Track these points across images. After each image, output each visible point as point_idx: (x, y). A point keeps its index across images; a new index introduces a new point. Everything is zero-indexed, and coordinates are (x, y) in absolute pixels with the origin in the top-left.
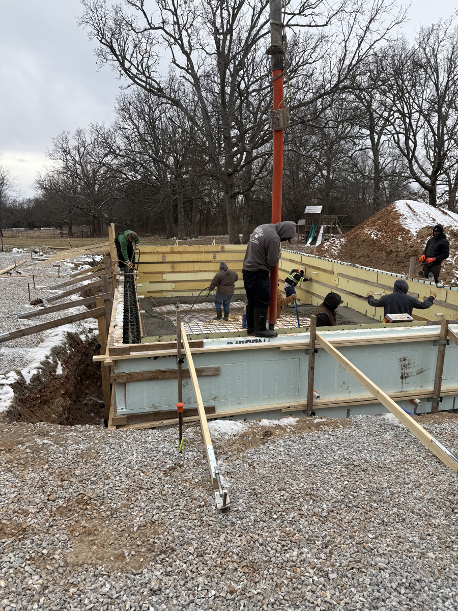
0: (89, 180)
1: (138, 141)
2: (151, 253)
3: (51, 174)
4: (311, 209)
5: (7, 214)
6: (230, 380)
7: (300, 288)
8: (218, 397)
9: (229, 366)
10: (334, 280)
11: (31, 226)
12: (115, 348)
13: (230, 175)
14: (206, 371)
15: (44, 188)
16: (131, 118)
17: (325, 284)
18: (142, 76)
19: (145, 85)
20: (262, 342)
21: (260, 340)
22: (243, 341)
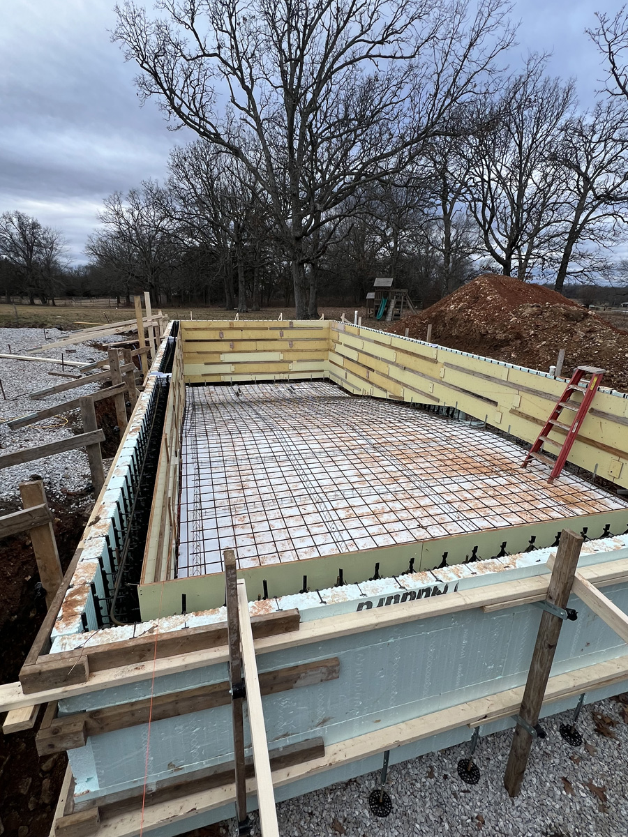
1: (196, 203)
2: (206, 329)
3: (104, 239)
4: (381, 282)
5: (58, 281)
6: (359, 681)
7: (388, 377)
8: (329, 718)
9: (360, 652)
10: (438, 371)
11: (88, 295)
12: (40, 673)
13: (298, 239)
14: (305, 677)
15: (97, 254)
16: (186, 176)
17: (423, 375)
18: (195, 119)
19: (198, 127)
20: (439, 593)
21: (436, 588)
22: (397, 597)
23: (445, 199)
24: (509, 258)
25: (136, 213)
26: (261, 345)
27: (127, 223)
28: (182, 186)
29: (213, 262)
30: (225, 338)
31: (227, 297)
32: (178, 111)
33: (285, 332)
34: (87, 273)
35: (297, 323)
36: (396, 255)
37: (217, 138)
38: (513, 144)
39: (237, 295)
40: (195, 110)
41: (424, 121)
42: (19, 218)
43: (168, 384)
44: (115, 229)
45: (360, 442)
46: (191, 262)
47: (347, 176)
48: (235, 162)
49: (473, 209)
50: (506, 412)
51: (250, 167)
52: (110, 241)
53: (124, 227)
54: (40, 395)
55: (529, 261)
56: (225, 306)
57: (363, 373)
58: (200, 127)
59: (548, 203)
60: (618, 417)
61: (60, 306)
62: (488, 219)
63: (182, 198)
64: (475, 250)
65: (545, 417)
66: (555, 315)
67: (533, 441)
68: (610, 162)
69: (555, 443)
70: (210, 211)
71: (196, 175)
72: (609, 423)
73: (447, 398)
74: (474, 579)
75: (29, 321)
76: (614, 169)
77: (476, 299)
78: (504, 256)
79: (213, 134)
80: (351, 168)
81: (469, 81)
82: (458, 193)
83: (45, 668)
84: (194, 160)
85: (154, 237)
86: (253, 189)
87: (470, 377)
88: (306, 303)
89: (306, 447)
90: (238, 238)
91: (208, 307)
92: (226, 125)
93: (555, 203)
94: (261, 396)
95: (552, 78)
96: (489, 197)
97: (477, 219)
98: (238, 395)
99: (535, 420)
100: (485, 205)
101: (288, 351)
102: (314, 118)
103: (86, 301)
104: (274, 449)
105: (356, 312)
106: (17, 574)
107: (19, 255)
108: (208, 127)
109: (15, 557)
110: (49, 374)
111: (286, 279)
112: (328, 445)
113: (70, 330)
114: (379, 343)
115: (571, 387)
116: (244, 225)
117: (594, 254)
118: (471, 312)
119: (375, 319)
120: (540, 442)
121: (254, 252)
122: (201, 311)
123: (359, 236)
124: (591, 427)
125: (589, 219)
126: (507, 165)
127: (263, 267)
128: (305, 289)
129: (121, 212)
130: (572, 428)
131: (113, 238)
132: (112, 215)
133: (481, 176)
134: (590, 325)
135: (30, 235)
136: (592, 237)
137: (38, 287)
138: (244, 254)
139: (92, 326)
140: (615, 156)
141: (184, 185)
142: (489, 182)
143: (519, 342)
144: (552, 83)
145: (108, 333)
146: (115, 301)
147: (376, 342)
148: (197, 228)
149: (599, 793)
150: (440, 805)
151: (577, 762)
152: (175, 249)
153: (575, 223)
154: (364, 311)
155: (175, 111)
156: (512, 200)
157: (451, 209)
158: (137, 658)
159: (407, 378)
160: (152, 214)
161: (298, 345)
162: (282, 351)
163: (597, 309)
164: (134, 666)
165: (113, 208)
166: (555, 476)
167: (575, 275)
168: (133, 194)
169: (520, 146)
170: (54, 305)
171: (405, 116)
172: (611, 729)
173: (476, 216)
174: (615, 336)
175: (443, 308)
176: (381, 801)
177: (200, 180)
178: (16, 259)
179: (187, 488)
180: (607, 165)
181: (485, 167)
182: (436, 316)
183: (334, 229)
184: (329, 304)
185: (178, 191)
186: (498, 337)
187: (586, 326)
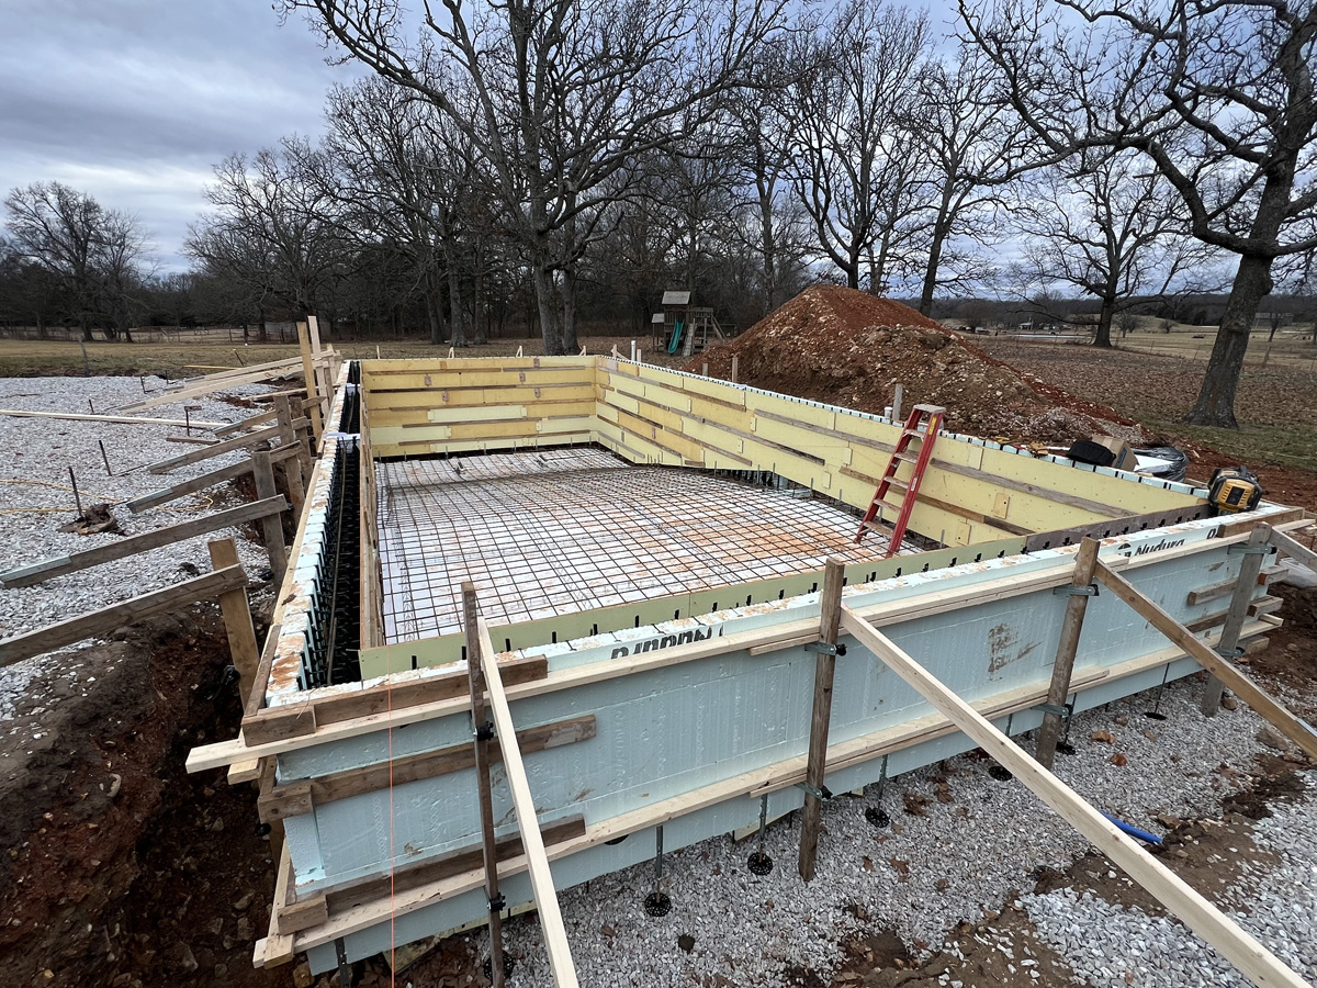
0: (290, 242)
1: (374, 174)
2: (403, 372)
3: (217, 230)
4: (673, 297)
5: (135, 301)
6: (620, 744)
7: (681, 434)
8: (589, 791)
9: (618, 709)
10: (747, 422)
11: (189, 323)
12: (264, 722)
13: (542, 234)
14: (557, 736)
15: (205, 255)
16: (357, 132)
17: (729, 429)
18: (369, 45)
19: (375, 61)
20: (703, 638)
21: (698, 631)
22: (655, 642)
23: (761, 174)
24: (855, 260)
25: (272, 188)
26: (490, 395)
27: (257, 205)
28: (349, 147)
29: (407, 269)
30: (433, 386)
31: (433, 323)
32: (341, 33)
33: (527, 373)
34: (187, 288)
35: (546, 360)
36: (696, 258)
37: (406, 78)
38: (851, 98)
39: (449, 321)
40: (368, 33)
41: (719, 65)
42: (60, 194)
43: (356, 450)
44: (236, 214)
45: (640, 523)
46: (370, 269)
47: (612, 141)
48: (436, 113)
49: (801, 190)
50: (835, 472)
51: (462, 124)
52: (227, 234)
53: (252, 212)
54: (164, 467)
55: (885, 265)
56: (430, 338)
57: (646, 430)
58: (379, 59)
59: (905, 182)
60: (961, 468)
61: (140, 342)
62: (823, 204)
63: (350, 166)
64: (809, 250)
65: (879, 474)
66: (908, 341)
67: (865, 506)
68: (983, 126)
69: (892, 507)
70: (398, 186)
71: (373, 130)
72: (953, 475)
73: (762, 460)
74: (740, 621)
75: (106, 365)
76: (989, 137)
77: (805, 321)
78: (847, 257)
79: (400, 71)
80: (617, 128)
81: (776, 13)
82: (779, 166)
83: (268, 717)
84: (368, 106)
85: (304, 227)
86: (468, 155)
87: (788, 428)
88: (559, 331)
89: (564, 533)
90: (447, 231)
91: (401, 340)
92: (420, 58)
93: (913, 182)
94: (497, 471)
95: (897, 8)
96: (821, 173)
97: (807, 205)
98: (458, 472)
99: (870, 480)
100: (817, 184)
101: (534, 403)
102: (557, 52)
103: (186, 333)
104: (517, 538)
105: (633, 342)
106: (181, 681)
107: (63, 257)
108: (392, 60)
109: (177, 659)
110: (168, 440)
111: (526, 293)
112: (594, 529)
113: (181, 378)
114: (667, 386)
115: (908, 432)
116: (454, 211)
117: (971, 254)
118: (798, 340)
119: (665, 352)
120: (875, 508)
121: (474, 251)
122: (392, 347)
123: (637, 226)
124: (934, 484)
125: (962, 204)
126: (845, 127)
127: (489, 275)
128: (555, 309)
129: (244, 187)
130: (910, 485)
131: (231, 228)
132: (228, 192)
133: (809, 142)
134: (953, 354)
135: (80, 223)
136: (967, 230)
137: (100, 311)
138: (458, 256)
139: (216, 371)
140: (990, 118)
141: (353, 146)
142: (819, 151)
143: (862, 379)
144: (896, 13)
145: (245, 380)
146: (241, 332)
147: (663, 385)
148: (379, 214)
149: (902, 867)
150: (725, 897)
151: (881, 841)
152: (343, 247)
153: (943, 210)
154: (649, 342)
155: (337, 34)
156: (853, 176)
157: (770, 188)
158: (369, 710)
159: (709, 434)
160: (300, 189)
161: (548, 394)
162: (525, 404)
163: (987, 333)
164: (365, 718)
165: (230, 180)
166: (894, 549)
167: (947, 284)
168: (264, 157)
169: (860, 101)
170: (129, 340)
171: (689, 60)
172: (923, 808)
173: (804, 200)
174: (984, 367)
175: (760, 335)
176: (658, 901)
177: (380, 139)
178: (56, 263)
179: (392, 594)
180: (980, 130)
181: (813, 128)
182: (751, 347)
183: (598, 218)
184: (597, 333)
185: (343, 156)
186: (835, 373)
187: (948, 356)
